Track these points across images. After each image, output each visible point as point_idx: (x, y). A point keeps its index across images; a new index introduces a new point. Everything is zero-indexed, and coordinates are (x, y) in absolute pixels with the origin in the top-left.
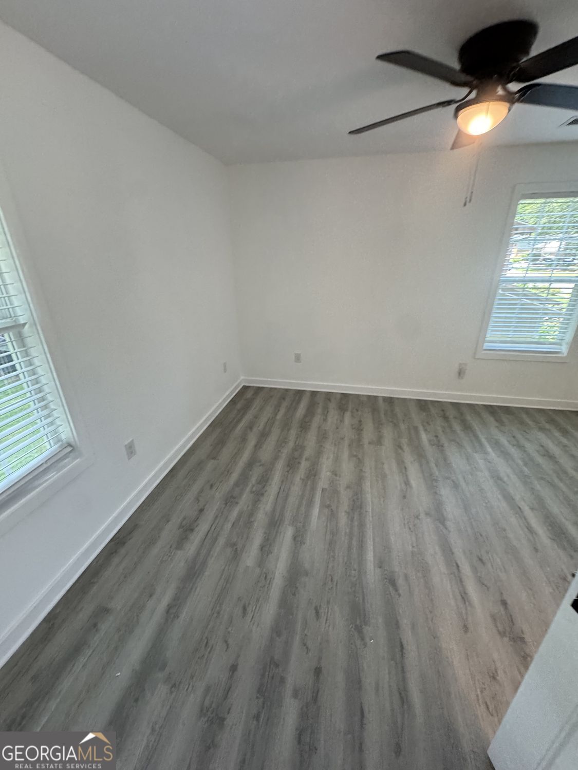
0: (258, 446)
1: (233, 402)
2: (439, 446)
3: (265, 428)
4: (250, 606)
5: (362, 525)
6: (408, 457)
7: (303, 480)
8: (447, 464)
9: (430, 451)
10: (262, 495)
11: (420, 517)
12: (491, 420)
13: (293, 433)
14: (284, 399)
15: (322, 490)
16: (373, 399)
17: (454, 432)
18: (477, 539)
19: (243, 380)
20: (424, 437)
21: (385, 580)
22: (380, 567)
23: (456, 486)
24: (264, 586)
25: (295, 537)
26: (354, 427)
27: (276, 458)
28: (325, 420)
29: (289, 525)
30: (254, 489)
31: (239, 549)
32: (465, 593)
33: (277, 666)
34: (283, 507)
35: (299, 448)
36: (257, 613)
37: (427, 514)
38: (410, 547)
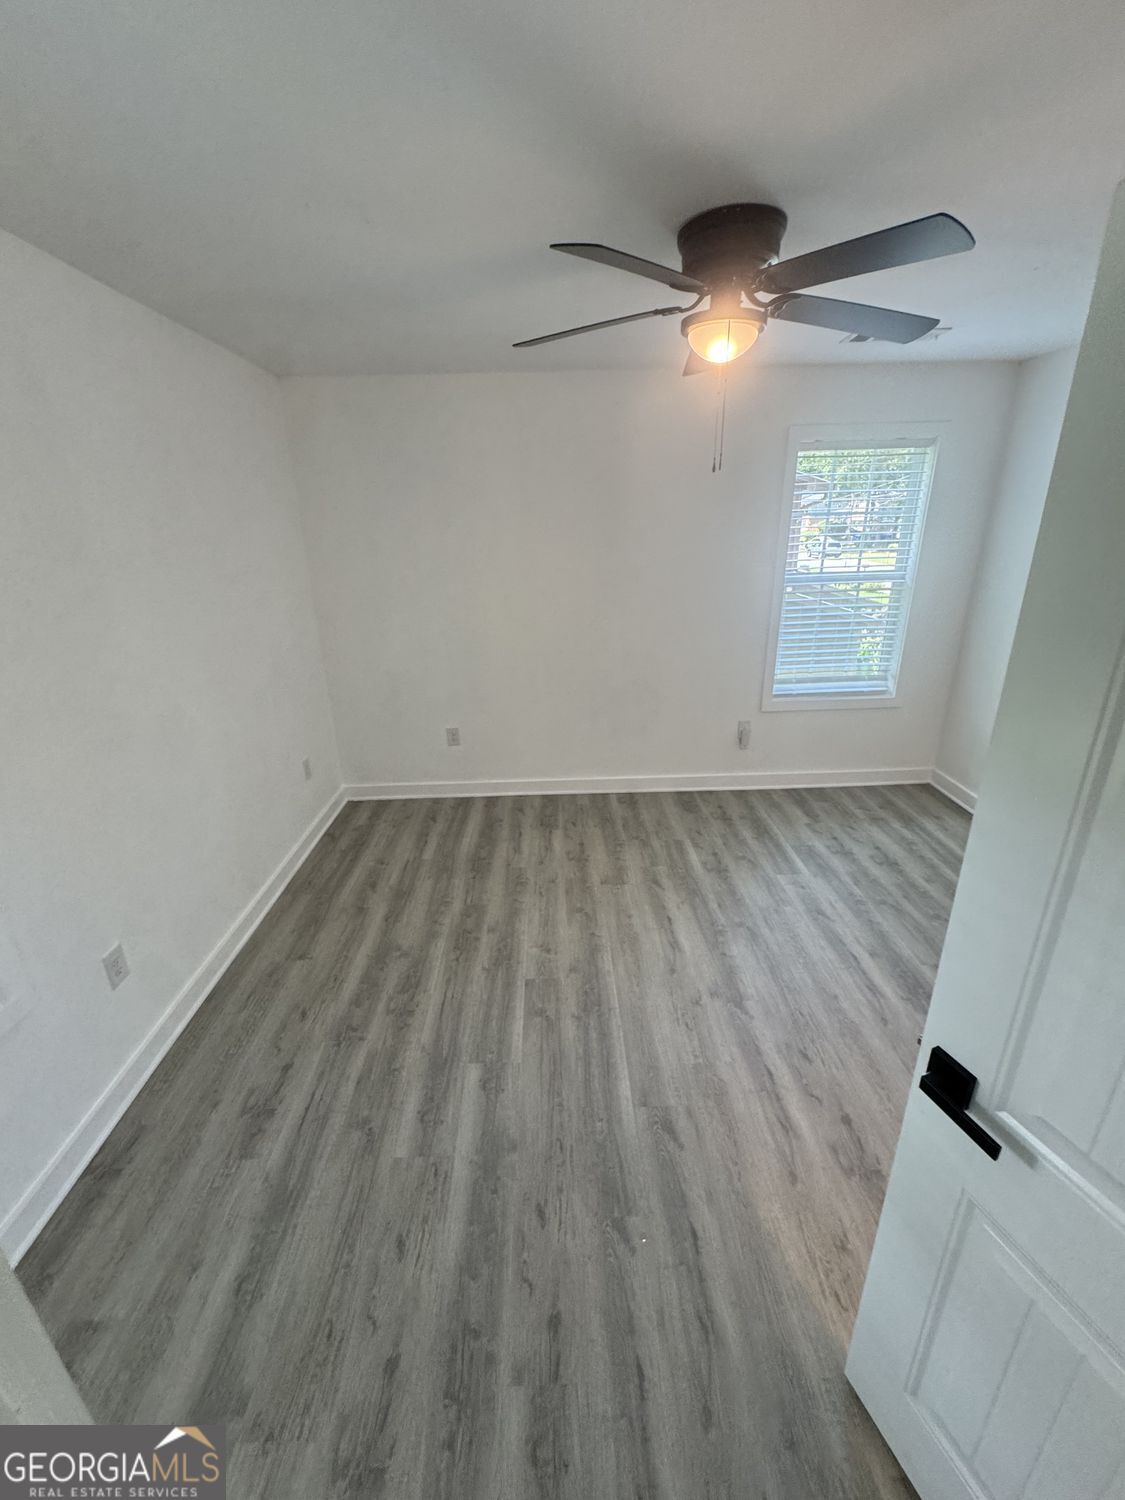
0: (392, 918)
1: (330, 836)
2: (720, 871)
3: (401, 881)
4: (412, 1236)
5: (604, 1036)
6: (672, 899)
7: (488, 971)
8: (738, 902)
9: (707, 881)
10: (411, 1013)
11: (701, 1003)
12: (797, 813)
13: (459, 883)
14: (434, 819)
15: (526, 985)
16: (599, 801)
17: (742, 842)
18: (795, 1022)
19: (347, 789)
20: (693, 857)
21: (655, 1127)
22: (645, 1105)
23: (754, 936)
24: (435, 1189)
25: (485, 1083)
26: (571, 856)
27: (431, 936)
28: (517, 850)
29: (470, 1062)
30: (392, 1006)
31: (376, 1130)
32: (787, 1118)
33: (477, 1335)
34: (456, 1030)
35: (474, 910)
36: (427, 1245)
37: (713, 994)
38: (692, 1058)
